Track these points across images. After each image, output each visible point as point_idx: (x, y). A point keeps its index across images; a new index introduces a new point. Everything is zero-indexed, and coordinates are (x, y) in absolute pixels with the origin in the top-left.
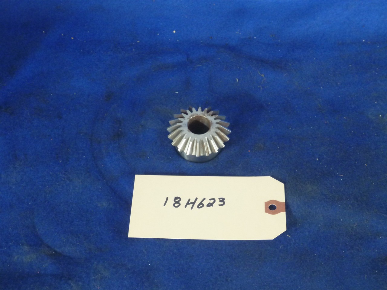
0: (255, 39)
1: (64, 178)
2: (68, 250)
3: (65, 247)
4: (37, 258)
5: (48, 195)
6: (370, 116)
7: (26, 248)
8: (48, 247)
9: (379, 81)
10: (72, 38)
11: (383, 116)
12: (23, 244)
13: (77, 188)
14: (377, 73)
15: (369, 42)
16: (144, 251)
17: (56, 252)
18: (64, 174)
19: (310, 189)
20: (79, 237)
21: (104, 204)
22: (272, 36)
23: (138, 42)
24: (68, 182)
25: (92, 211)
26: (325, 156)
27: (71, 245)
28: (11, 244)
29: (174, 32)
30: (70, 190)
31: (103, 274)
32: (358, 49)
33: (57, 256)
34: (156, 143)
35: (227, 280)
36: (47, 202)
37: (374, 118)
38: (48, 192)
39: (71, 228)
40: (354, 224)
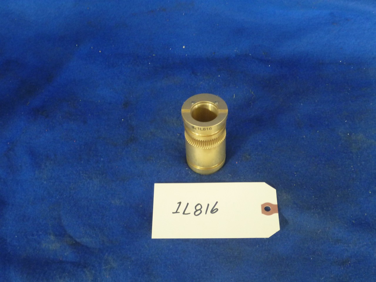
0: (250, 56)
1: (85, 177)
2: (86, 240)
3: (83, 238)
4: (60, 247)
5: (72, 191)
6: (340, 134)
7: (52, 237)
8: (70, 237)
10: (100, 52)
11: (351, 134)
12: (50, 234)
13: (95, 186)
14: (349, 94)
15: (345, 63)
16: (146, 246)
17: (76, 242)
18: (86, 173)
19: (285, 197)
20: (95, 230)
21: (117, 202)
22: (265, 53)
23: (154, 55)
24: (88, 180)
25: (107, 207)
27: (89, 236)
28: (40, 233)
29: (184, 47)
30: (89, 188)
31: (111, 265)
32: (335, 69)
33: (76, 246)
34: (162, 150)
35: (211, 275)
36: (71, 197)
37: (342, 135)
38: (72, 188)
39: (89, 221)
40: (319, 230)
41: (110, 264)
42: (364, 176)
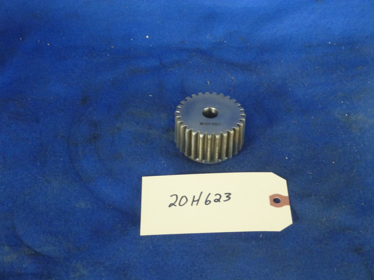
0: (225, 43)
1: (42, 180)
2: (47, 249)
3: (44, 247)
4: (17, 258)
5: (27, 197)
6: (337, 115)
7: (7, 248)
8: (28, 247)
9: (345, 82)
10: (48, 44)
11: (349, 115)
12: (3, 245)
13: (55, 190)
14: (342, 74)
15: (335, 44)
16: (121, 249)
17: (35, 252)
18: (43, 176)
20: (58, 237)
21: (82, 205)
22: (242, 39)
23: (112, 47)
24: (46, 184)
25: (70, 211)
26: (294, 155)
27: (50, 245)
29: (147, 37)
30: (48, 192)
31: (81, 272)
32: (325, 51)
33: (36, 256)
34: (131, 144)
35: (202, 276)
36: (26, 204)
37: (340, 117)
38: (27, 193)
39: (50, 229)
40: (323, 218)
41: (79, 272)
42: (369, 157)
